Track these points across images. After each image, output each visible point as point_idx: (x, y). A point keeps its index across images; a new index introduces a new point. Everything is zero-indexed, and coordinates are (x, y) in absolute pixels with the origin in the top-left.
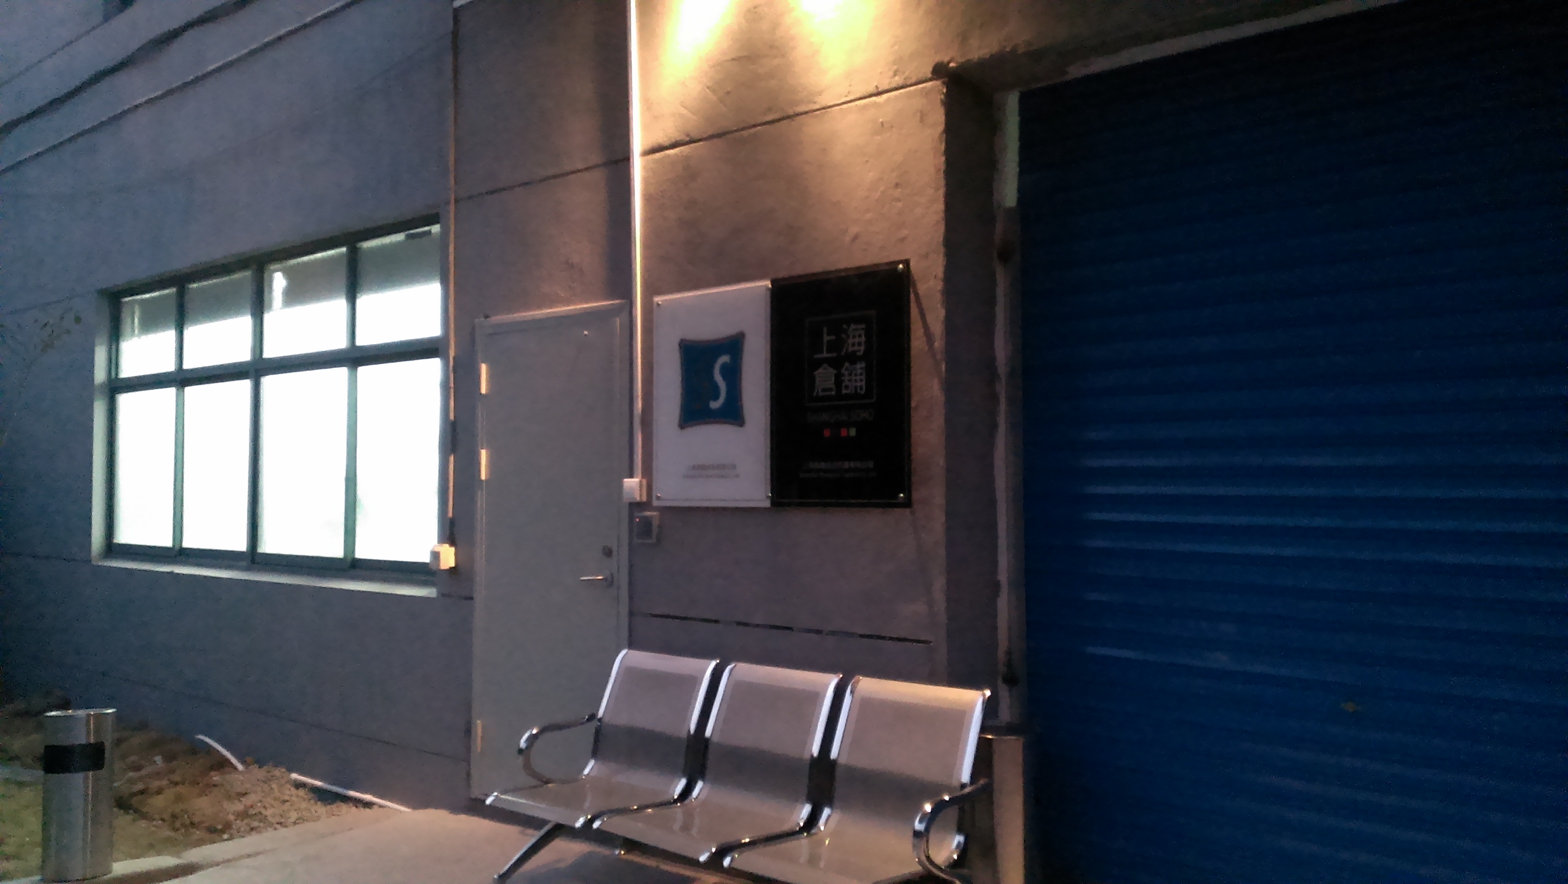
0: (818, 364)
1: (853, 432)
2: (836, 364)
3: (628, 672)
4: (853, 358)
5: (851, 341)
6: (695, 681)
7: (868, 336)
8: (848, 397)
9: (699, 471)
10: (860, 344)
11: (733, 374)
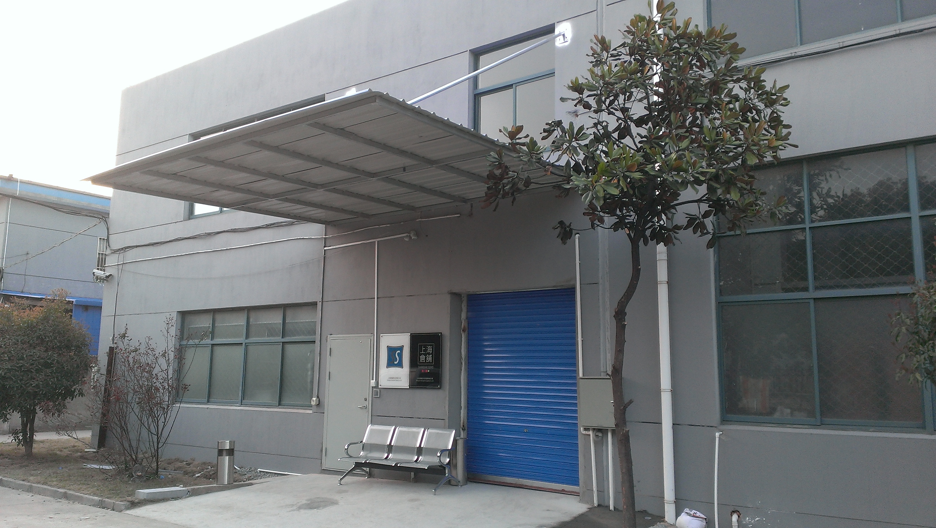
0: (421, 355)
1: (429, 371)
2: (425, 355)
3: (372, 431)
4: (429, 354)
5: (429, 350)
6: (389, 431)
7: (433, 349)
8: (428, 363)
9: (391, 379)
10: (431, 351)
11: (401, 355)
